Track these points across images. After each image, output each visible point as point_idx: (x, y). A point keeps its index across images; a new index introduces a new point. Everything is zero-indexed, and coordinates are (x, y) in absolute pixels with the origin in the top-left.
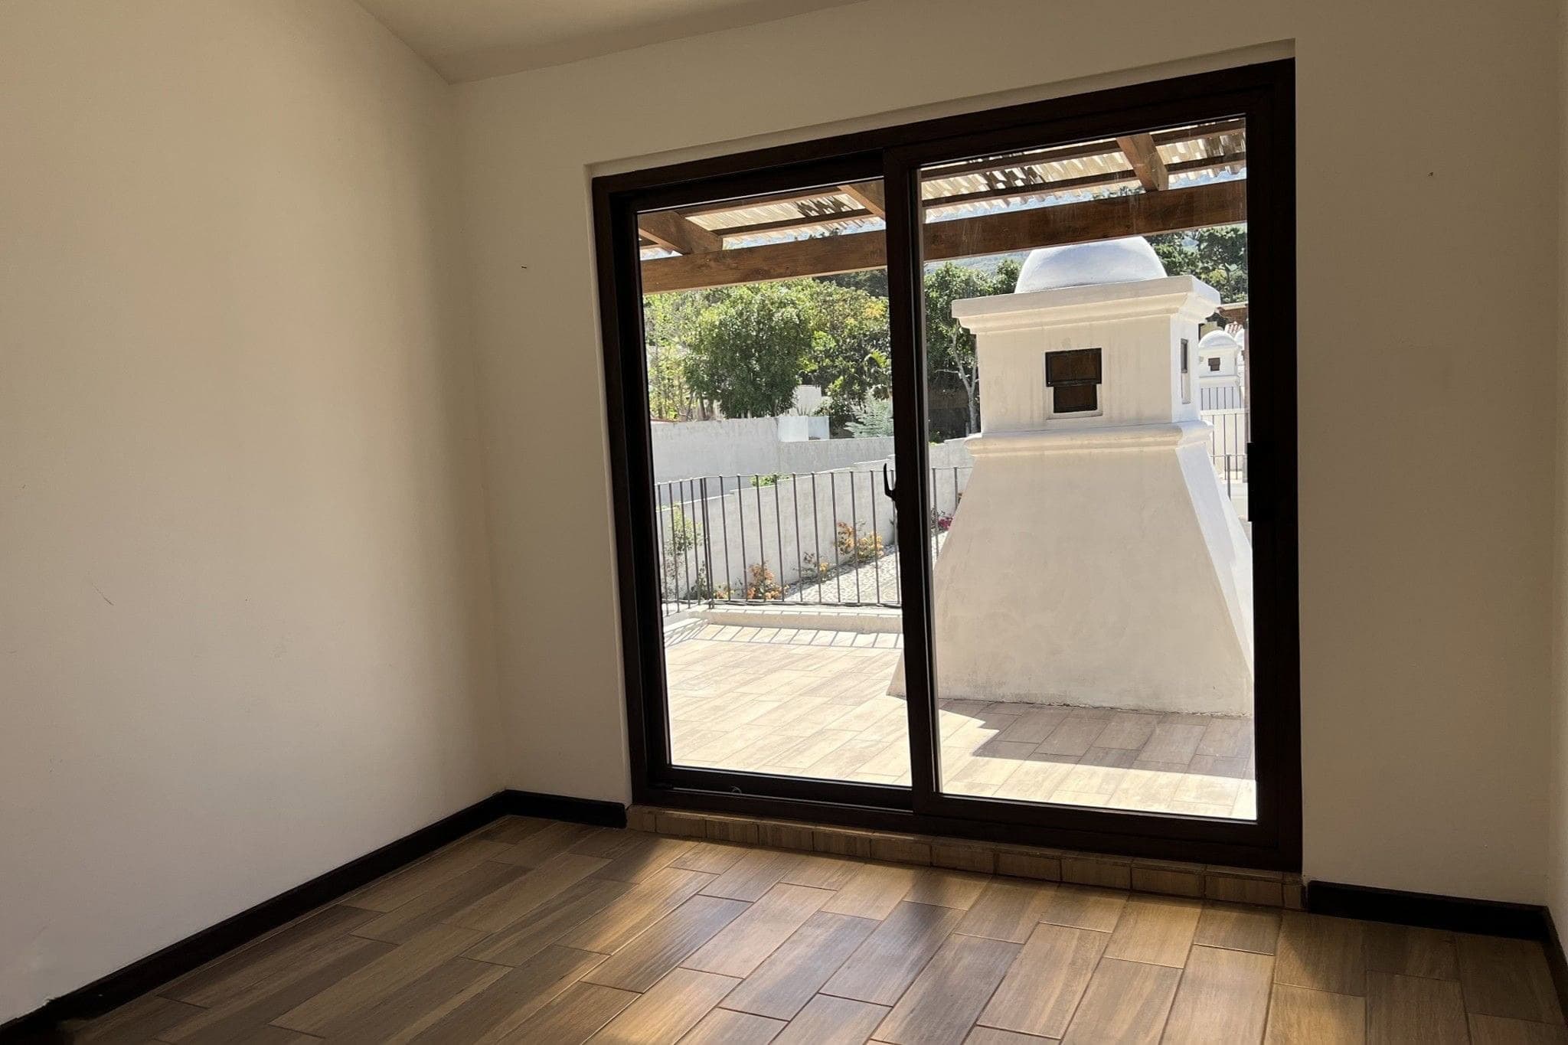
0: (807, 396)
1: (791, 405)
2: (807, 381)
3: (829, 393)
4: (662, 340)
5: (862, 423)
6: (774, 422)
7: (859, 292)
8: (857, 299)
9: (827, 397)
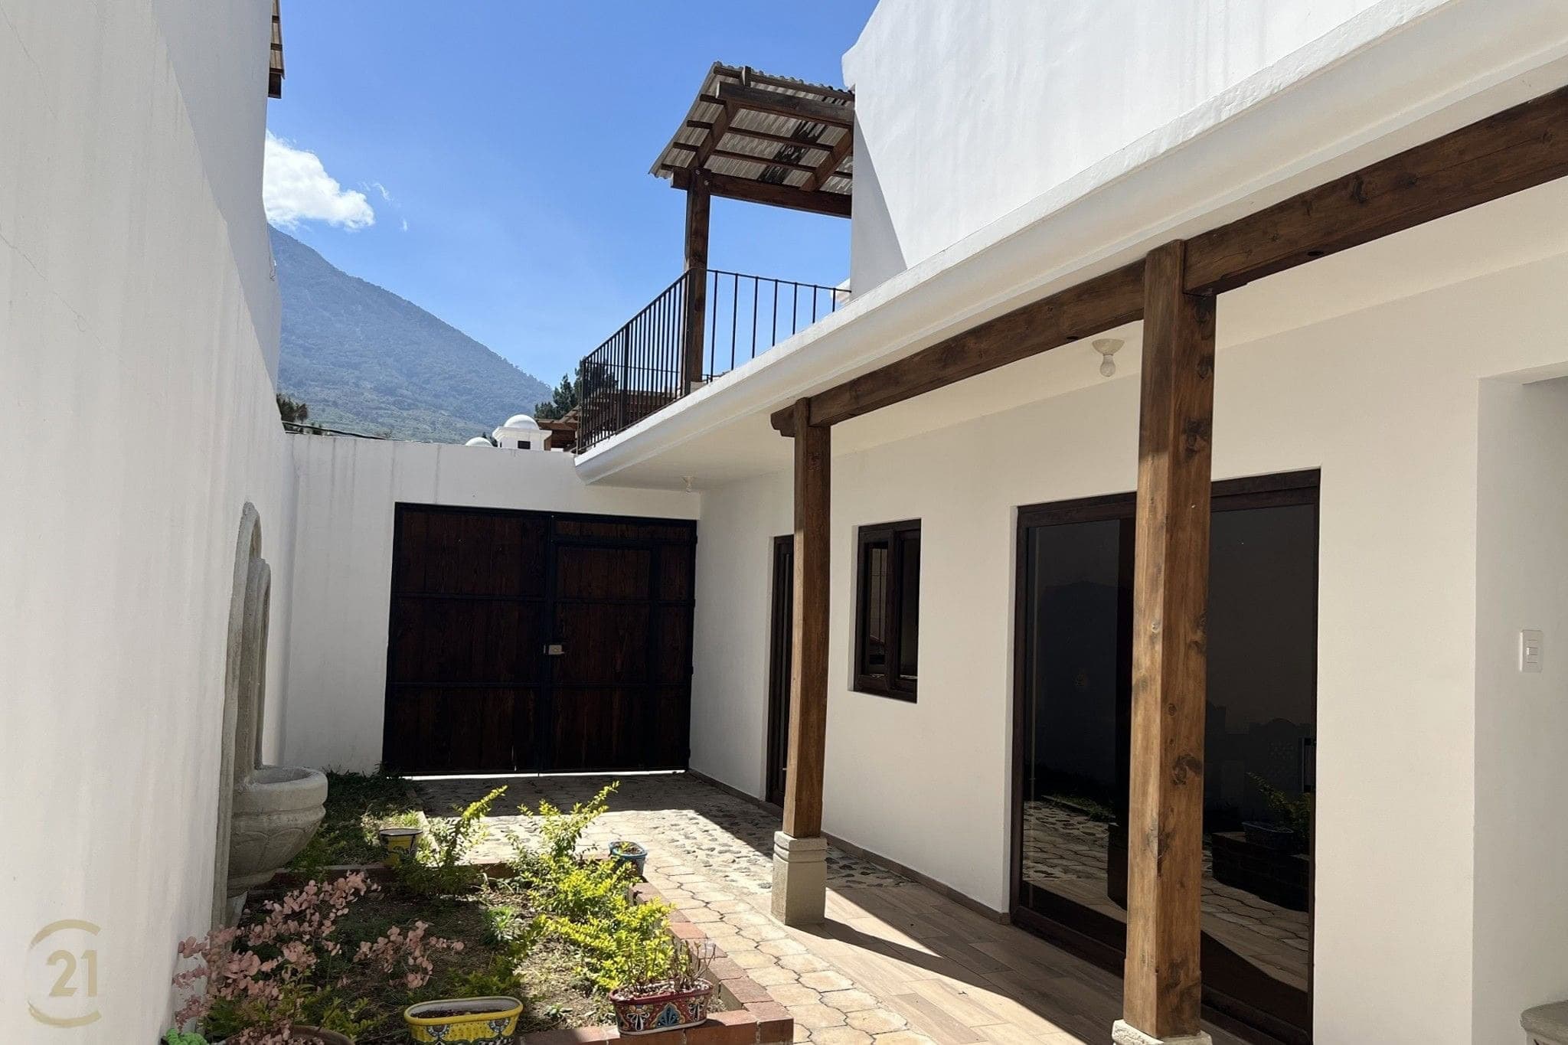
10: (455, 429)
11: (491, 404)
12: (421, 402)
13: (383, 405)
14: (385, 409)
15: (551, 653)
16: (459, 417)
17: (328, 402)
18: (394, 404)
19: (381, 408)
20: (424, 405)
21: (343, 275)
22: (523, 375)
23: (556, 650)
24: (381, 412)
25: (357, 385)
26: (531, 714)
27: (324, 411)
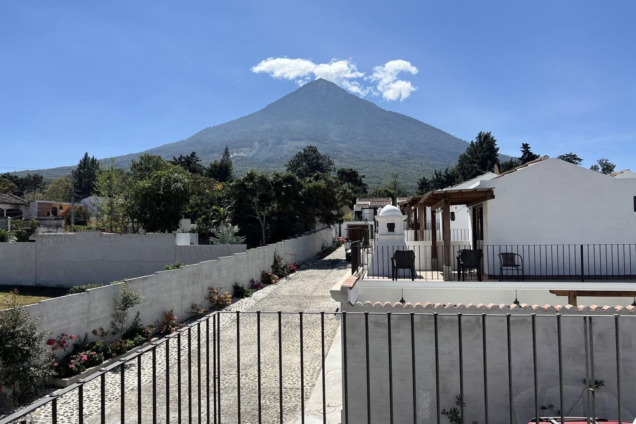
0: (186, 223)
1: (178, 227)
2: (187, 217)
3: (196, 223)
4: (115, 194)
5: (218, 238)
6: (174, 236)
7: (211, 179)
8: (209, 182)
9: (195, 225)
10: (430, 165)
11: (444, 153)
12: (416, 156)
13: (402, 159)
14: (402, 160)
16: (431, 160)
17: (381, 160)
18: (406, 158)
19: (401, 160)
20: (417, 157)
21: (384, 110)
22: (457, 139)
24: (401, 162)
25: (391, 153)
27: (380, 164)
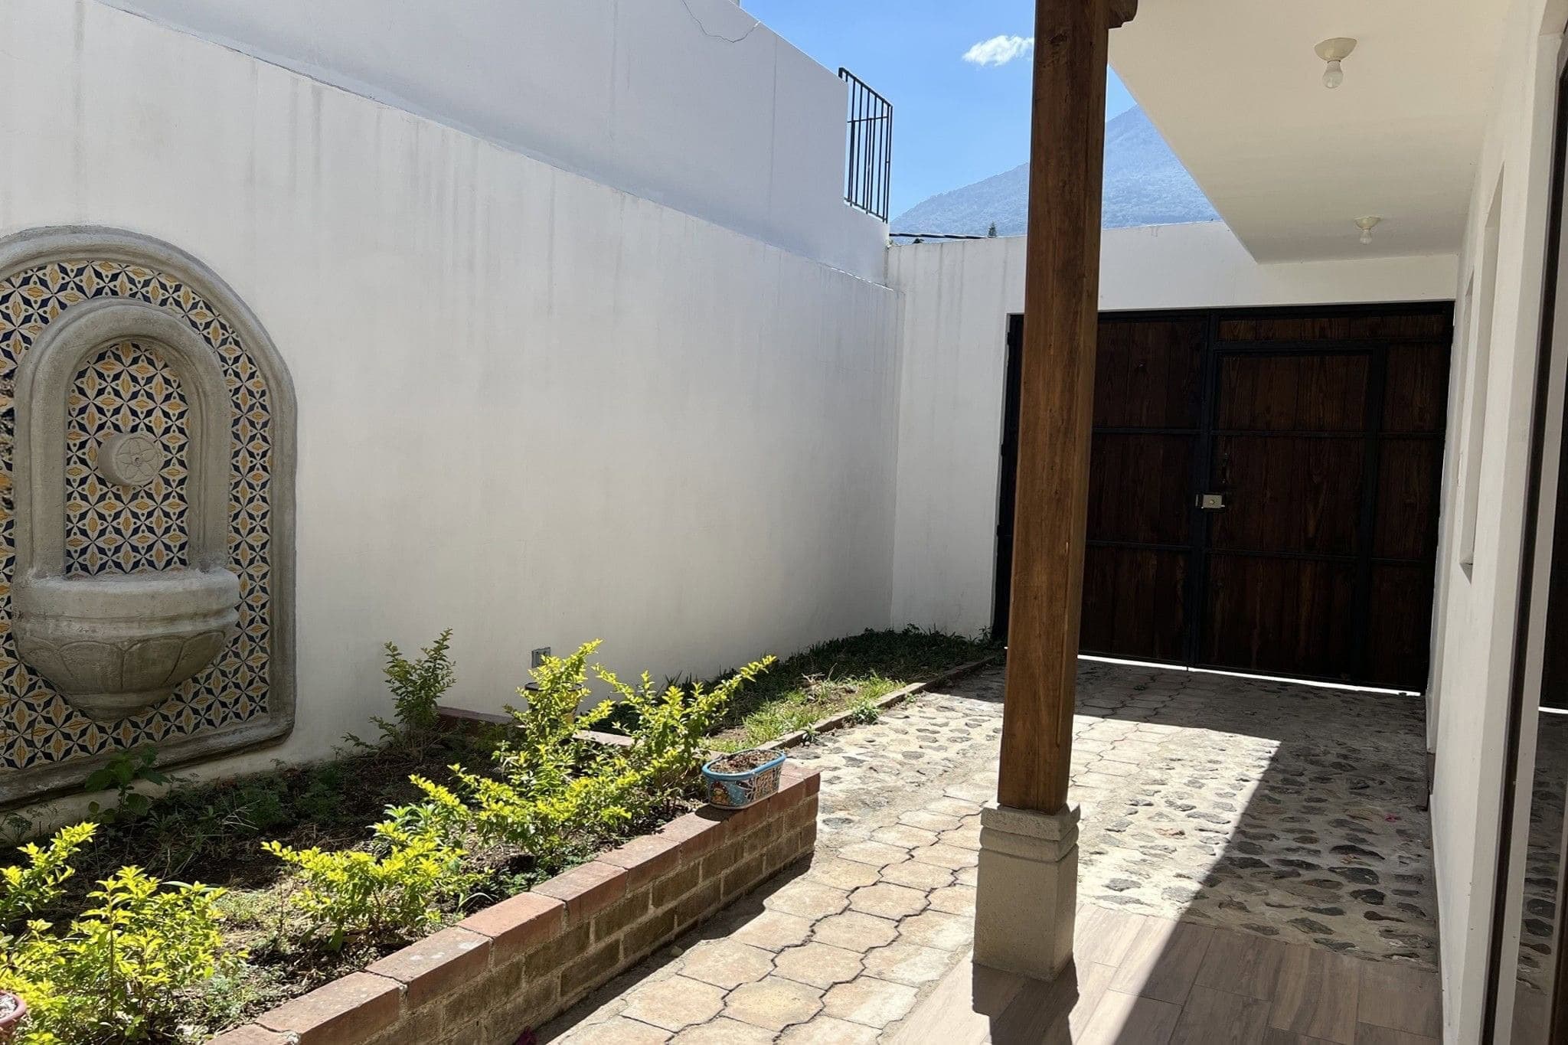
15: (1205, 505)
23: (1212, 501)
26: (1179, 587)
